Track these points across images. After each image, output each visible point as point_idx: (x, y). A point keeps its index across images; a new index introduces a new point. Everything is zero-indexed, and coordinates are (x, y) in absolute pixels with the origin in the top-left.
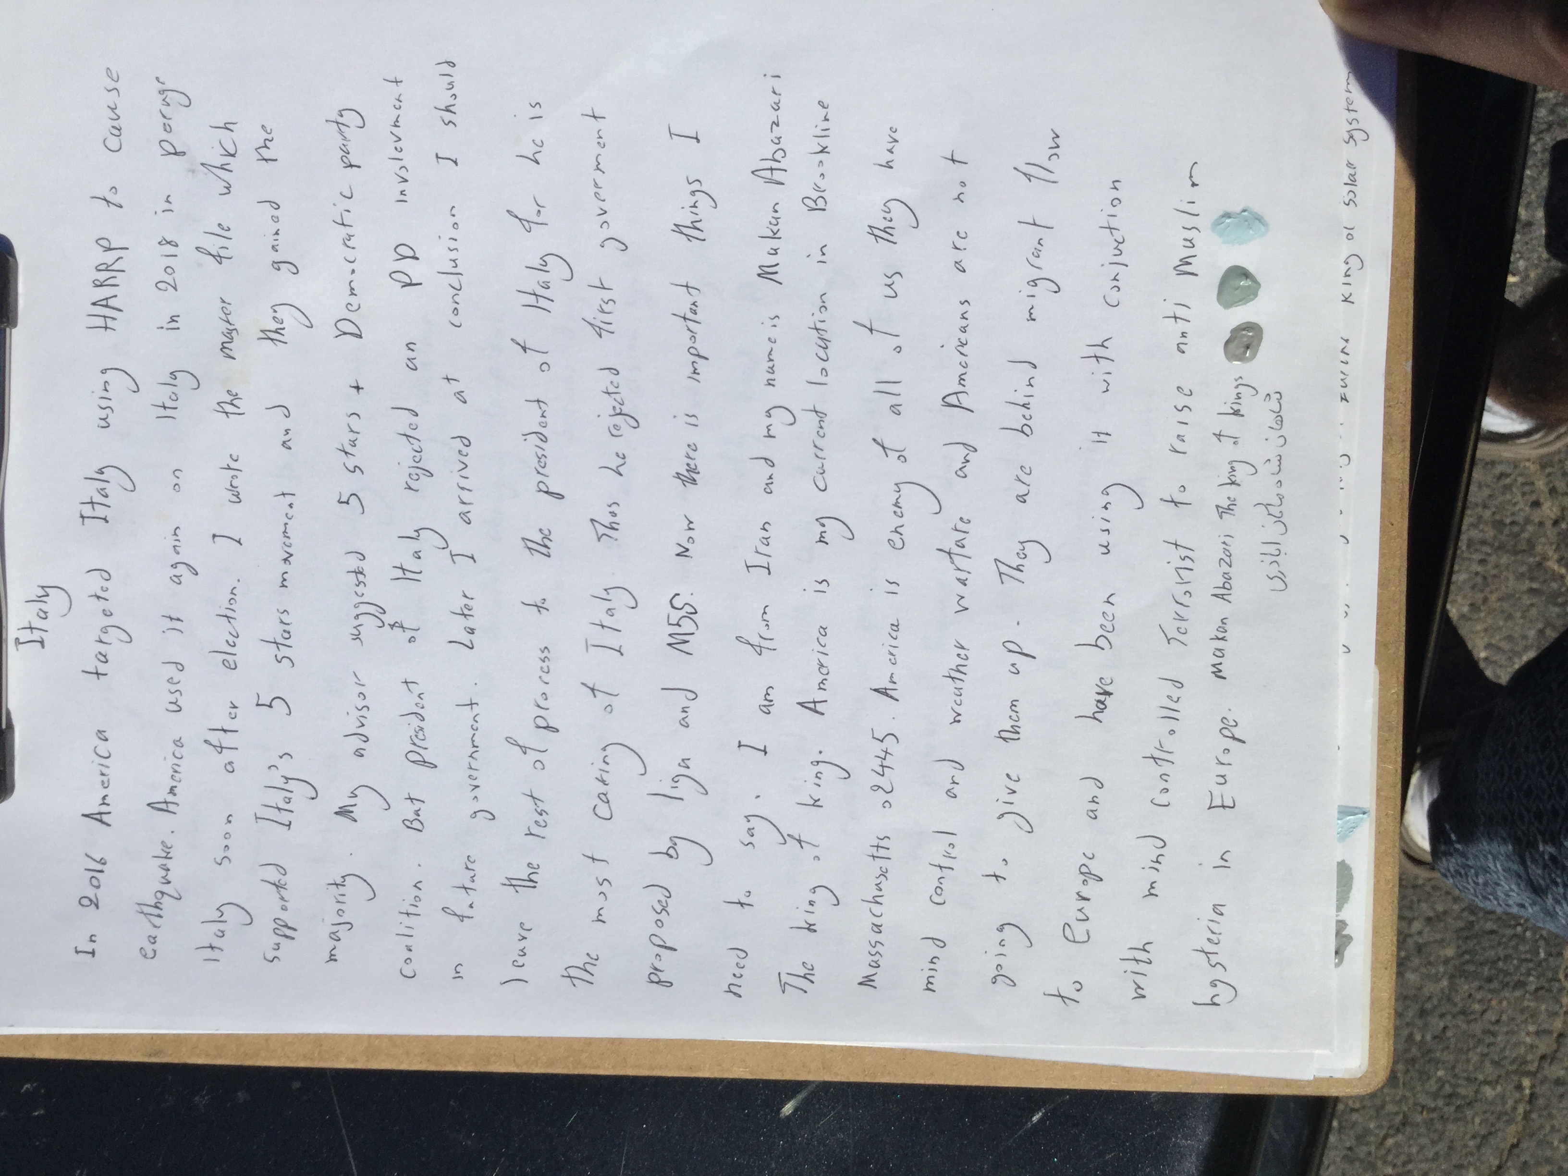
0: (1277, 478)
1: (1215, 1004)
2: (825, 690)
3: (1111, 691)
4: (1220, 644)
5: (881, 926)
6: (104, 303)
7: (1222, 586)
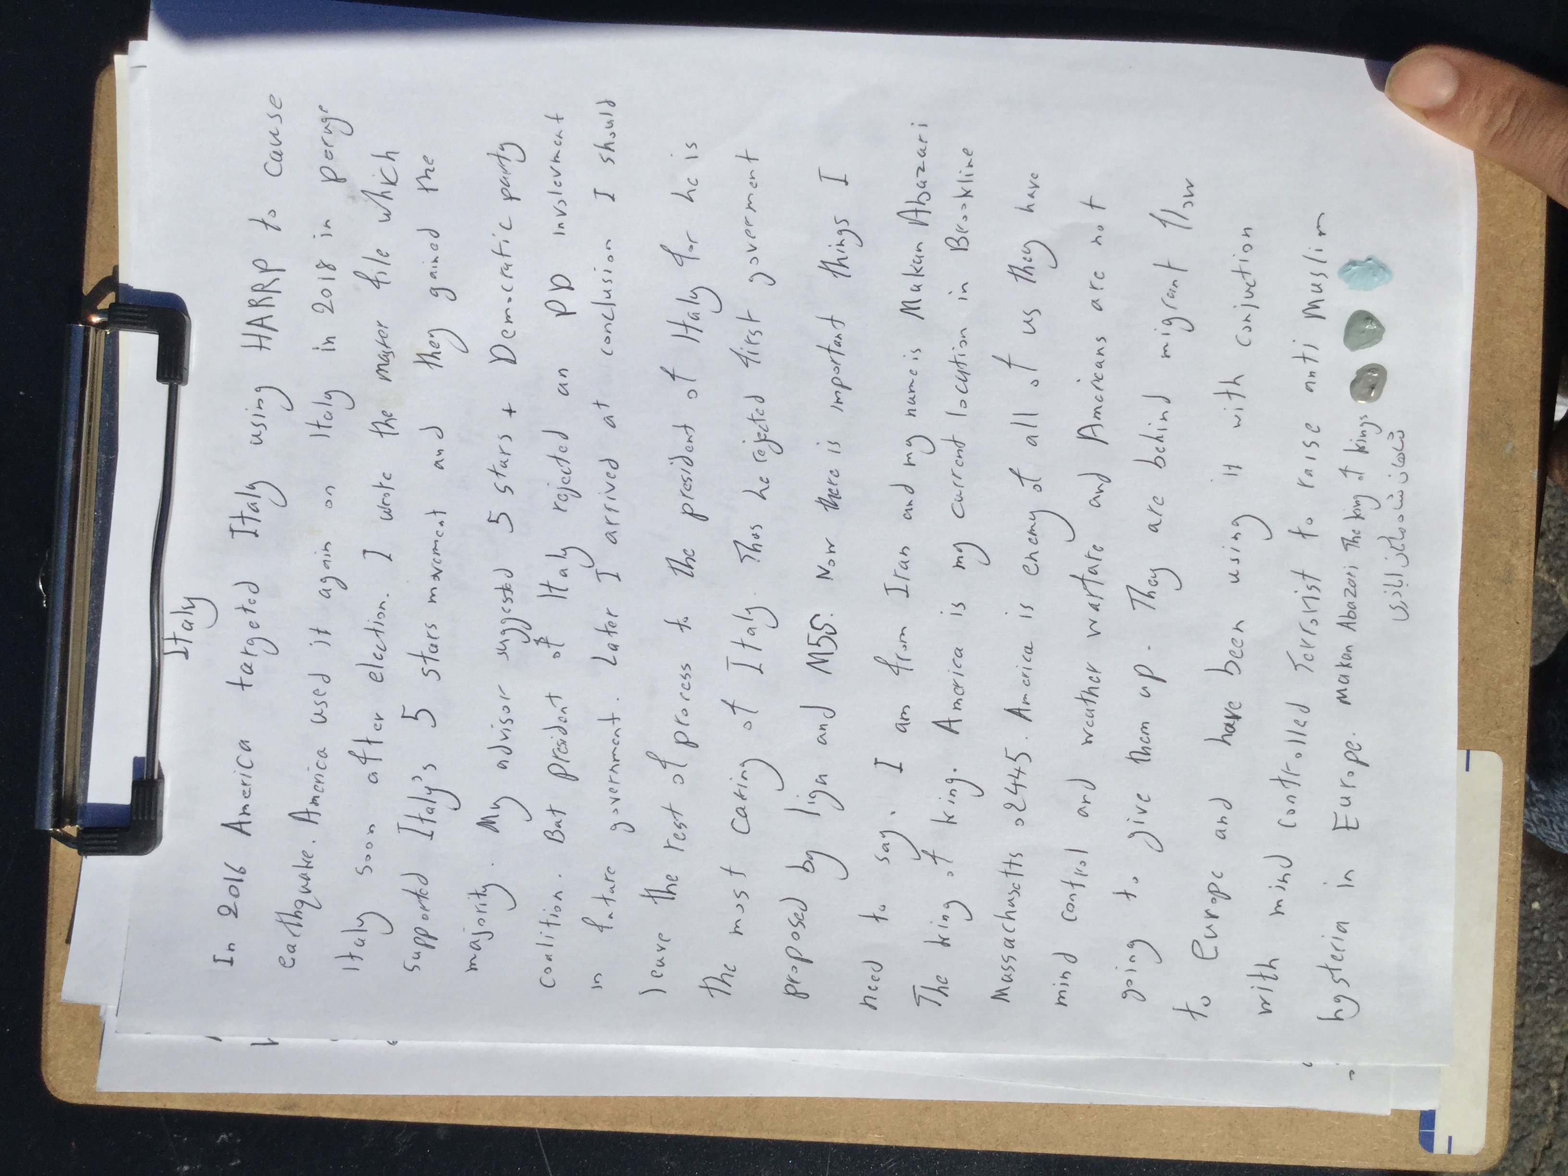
0: (1399, 513)
1: (1338, 1019)
2: (960, 709)
3: (1239, 715)
4: (1345, 671)
5: (1013, 941)
6: (259, 322)
7: (1347, 615)
